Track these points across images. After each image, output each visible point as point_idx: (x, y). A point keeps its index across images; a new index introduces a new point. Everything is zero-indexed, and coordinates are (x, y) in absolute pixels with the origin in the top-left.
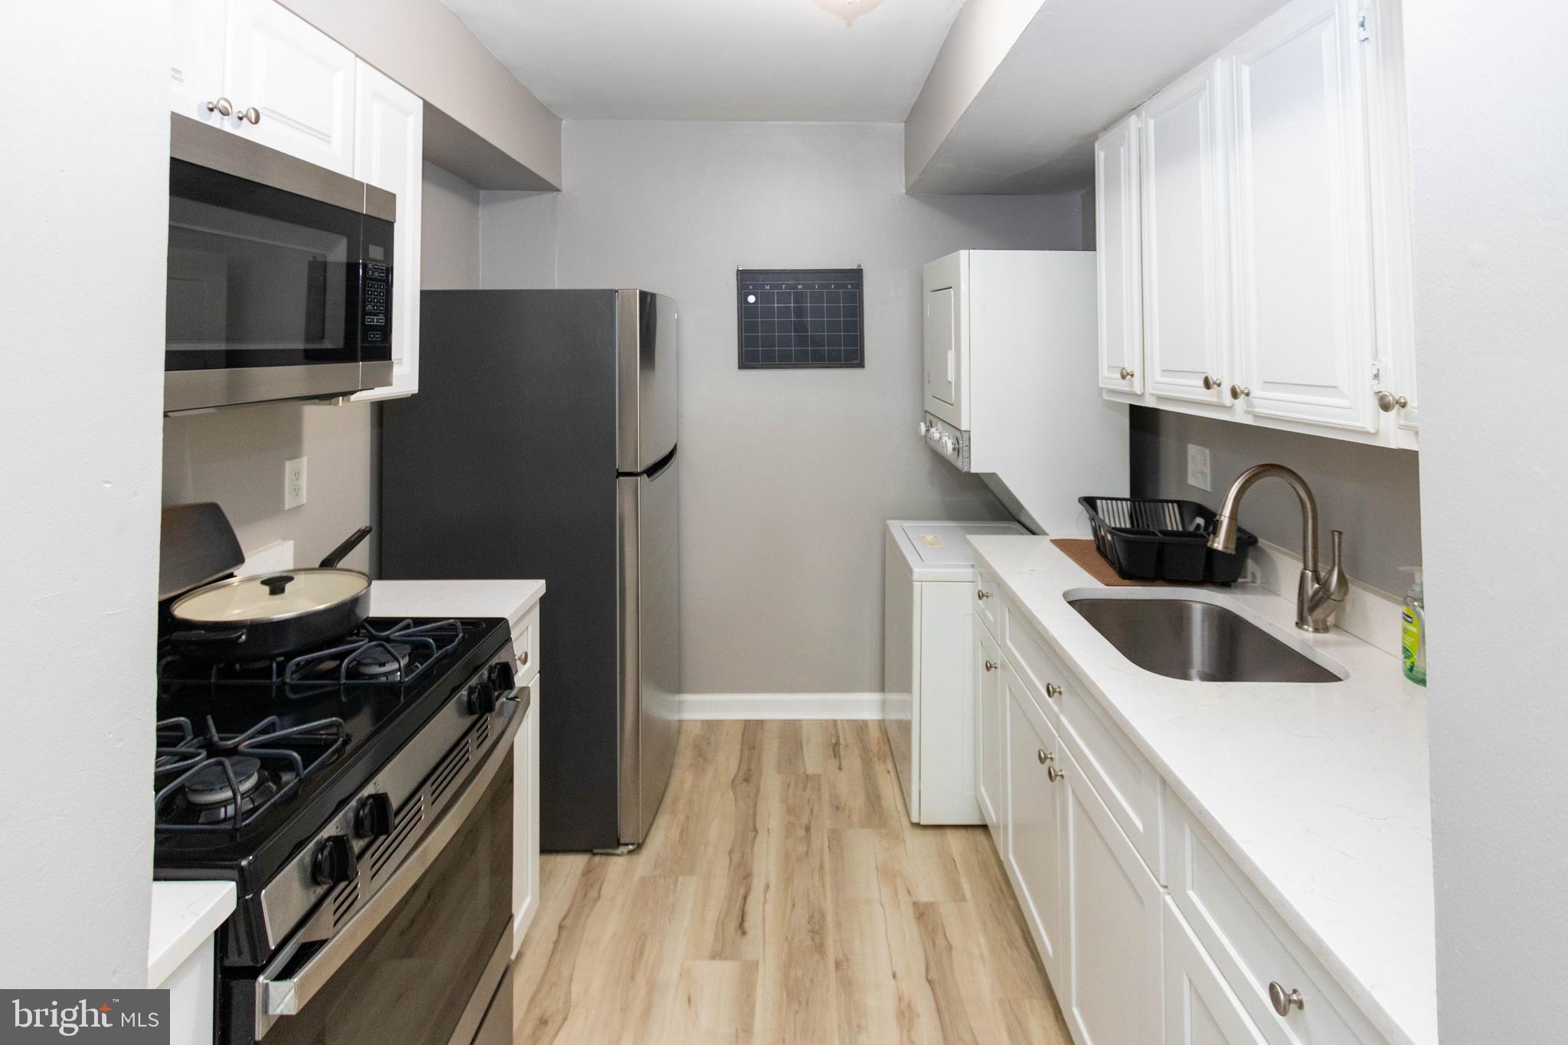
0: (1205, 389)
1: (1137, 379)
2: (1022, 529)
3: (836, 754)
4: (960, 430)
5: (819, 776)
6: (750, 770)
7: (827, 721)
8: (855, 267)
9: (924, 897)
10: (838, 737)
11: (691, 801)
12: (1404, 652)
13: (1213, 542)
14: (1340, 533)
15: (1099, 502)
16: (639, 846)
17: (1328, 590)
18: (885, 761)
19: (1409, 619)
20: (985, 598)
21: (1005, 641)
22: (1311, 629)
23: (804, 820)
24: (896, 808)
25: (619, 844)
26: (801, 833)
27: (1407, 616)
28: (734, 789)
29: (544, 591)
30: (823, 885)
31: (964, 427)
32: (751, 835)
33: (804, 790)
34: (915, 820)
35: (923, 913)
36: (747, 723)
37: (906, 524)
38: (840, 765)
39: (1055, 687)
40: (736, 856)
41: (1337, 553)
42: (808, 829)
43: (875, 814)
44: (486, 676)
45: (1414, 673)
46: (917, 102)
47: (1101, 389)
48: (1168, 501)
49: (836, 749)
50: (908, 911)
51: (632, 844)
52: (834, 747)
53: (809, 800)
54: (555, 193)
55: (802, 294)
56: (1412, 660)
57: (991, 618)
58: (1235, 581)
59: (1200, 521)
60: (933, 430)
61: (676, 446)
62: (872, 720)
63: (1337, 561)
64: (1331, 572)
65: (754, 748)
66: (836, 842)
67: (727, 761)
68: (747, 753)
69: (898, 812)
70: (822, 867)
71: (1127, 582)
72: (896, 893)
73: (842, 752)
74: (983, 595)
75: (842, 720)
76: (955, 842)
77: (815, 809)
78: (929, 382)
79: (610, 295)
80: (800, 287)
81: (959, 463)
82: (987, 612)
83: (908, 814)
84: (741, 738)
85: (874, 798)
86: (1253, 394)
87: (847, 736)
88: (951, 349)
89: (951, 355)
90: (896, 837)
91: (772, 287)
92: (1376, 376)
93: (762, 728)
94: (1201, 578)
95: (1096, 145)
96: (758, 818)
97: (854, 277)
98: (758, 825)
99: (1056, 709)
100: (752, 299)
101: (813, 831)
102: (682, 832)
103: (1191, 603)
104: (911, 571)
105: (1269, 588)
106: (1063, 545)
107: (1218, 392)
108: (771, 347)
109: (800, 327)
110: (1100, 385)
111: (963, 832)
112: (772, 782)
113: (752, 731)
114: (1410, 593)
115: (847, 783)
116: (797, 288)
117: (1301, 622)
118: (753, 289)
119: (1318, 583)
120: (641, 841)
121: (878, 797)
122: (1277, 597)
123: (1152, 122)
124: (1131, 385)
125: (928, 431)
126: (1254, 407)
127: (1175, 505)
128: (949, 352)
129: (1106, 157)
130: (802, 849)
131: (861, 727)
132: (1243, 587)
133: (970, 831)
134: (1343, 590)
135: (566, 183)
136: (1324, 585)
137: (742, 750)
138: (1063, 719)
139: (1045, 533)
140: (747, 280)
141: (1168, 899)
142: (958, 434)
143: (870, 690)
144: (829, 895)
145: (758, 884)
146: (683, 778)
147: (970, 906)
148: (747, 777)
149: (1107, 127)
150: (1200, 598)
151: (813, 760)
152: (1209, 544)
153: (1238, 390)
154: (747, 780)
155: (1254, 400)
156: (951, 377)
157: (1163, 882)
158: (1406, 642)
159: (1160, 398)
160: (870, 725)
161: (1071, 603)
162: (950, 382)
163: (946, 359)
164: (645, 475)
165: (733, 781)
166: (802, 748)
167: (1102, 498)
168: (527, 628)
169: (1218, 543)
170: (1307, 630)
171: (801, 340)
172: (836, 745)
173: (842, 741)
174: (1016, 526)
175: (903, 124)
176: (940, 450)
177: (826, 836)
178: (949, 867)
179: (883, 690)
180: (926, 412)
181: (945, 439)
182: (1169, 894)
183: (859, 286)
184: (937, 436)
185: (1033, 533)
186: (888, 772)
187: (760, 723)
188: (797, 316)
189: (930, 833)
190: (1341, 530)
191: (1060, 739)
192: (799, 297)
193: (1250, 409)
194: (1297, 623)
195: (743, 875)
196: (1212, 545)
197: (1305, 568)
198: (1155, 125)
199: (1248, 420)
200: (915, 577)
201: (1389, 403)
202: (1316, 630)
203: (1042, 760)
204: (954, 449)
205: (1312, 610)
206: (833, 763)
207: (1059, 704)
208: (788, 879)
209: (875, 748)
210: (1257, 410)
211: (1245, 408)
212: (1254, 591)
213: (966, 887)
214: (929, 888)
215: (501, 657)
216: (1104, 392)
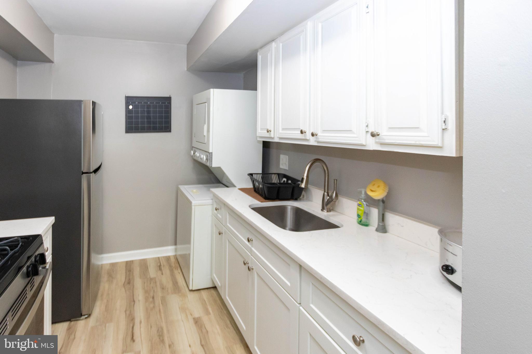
0: (301, 134)
1: (272, 132)
2: (224, 186)
3: (160, 269)
4: (209, 152)
5: (155, 278)
6: (129, 279)
7: (156, 258)
8: (168, 96)
9: (196, 315)
10: (160, 264)
11: (108, 294)
12: (358, 216)
13: (301, 185)
14: (337, 180)
15: (254, 175)
16: (89, 315)
17: (332, 198)
18: (178, 269)
19: (361, 206)
20: (218, 210)
21: (227, 224)
22: (326, 211)
23: (152, 294)
24: (183, 285)
25: (81, 315)
26: (151, 299)
27: (360, 204)
28: (124, 287)
29: (54, 221)
30: (161, 318)
31: (210, 151)
32: (133, 303)
33: (150, 284)
34: (191, 288)
35: (197, 321)
36: (127, 262)
37: (186, 186)
38: (162, 272)
39: (251, 239)
40: (128, 312)
41: (335, 186)
42: (153, 298)
43: (176, 289)
44: (33, 260)
45: (362, 222)
46: (193, 37)
47: (257, 137)
48: (273, 174)
49: (160, 267)
50: (192, 321)
51: (87, 315)
52: (159, 267)
53: (152, 287)
54: (51, 63)
55: (149, 105)
56: (361, 218)
57: (220, 217)
58: (299, 198)
59: (285, 179)
60: (196, 153)
61: (101, 164)
62: (172, 256)
63: (335, 189)
64: (333, 193)
65: (130, 271)
66: (164, 300)
67: (121, 277)
68: (128, 273)
69: (184, 287)
70: (160, 311)
71: (267, 201)
72: (187, 315)
73: (162, 268)
74: (217, 209)
75: (161, 257)
76: (204, 294)
77: (155, 291)
78: (195, 136)
79: (79, 103)
80: (149, 103)
81: (208, 164)
82: (219, 215)
83: (188, 287)
84: (125, 268)
85: (175, 283)
86: (319, 135)
87: (163, 262)
88: (205, 124)
89: (206, 127)
90: (184, 296)
91: (139, 103)
92: (367, 126)
93: (133, 263)
94: (290, 198)
95: (258, 53)
96: (135, 297)
97: (168, 100)
98: (135, 299)
99: (250, 246)
100: (131, 107)
101: (155, 298)
102: (106, 306)
103: (287, 206)
104: (191, 203)
105: (309, 199)
106: (243, 190)
107: (305, 135)
108: (138, 125)
109: (148, 118)
110: (257, 135)
111: (206, 290)
112: (138, 283)
113: (129, 265)
114: (361, 197)
115: (166, 279)
116: (148, 103)
117: (323, 209)
118: (131, 103)
119: (329, 196)
120: (90, 313)
121: (177, 283)
122: (312, 202)
123: (281, 45)
124: (270, 135)
125: (194, 154)
126: (319, 139)
127: (277, 175)
128: (205, 125)
129: (262, 58)
130: (152, 305)
131: (168, 259)
132: (300, 200)
133: (209, 290)
134: (337, 198)
135: (56, 58)
136: (331, 197)
137: (126, 272)
138: (253, 249)
139: (235, 186)
140: (129, 100)
141: (301, 308)
142: (208, 154)
143: (171, 245)
144: (163, 320)
145: (137, 321)
146: (104, 286)
147: (212, 316)
148: (129, 282)
149: (262, 47)
150: (290, 204)
151: (152, 272)
152: (300, 186)
153: (314, 133)
154: (129, 283)
155: (319, 137)
156: (205, 133)
157: (299, 302)
158: (359, 213)
159: (281, 138)
160: (171, 257)
161: (252, 209)
162: (205, 136)
163: (203, 128)
164: (93, 173)
165: (124, 284)
166: (148, 268)
167: (255, 174)
168: (47, 237)
169: (303, 185)
170: (325, 212)
171: (149, 123)
172: (160, 266)
173: (162, 264)
174: (221, 185)
175: (186, 46)
176: (199, 160)
177: (160, 299)
178: (204, 303)
179: (176, 244)
180: (193, 147)
181: (202, 156)
182: (301, 306)
183: (170, 103)
184: (198, 155)
185: (227, 187)
186: (179, 273)
187: (132, 262)
188: (147, 114)
189: (196, 292)
190: (337, 179)
191: (252, 256)
192: (148, 107)
193: (317, 140)
194: (322, 210)
195: (131, 319)
196: (301, 186)
197: (325, 192)
198: (282, 46)
199: (316, 144)
200: (193, 204)
201: (375, 134)
202: (328, 211)
203: (245, 264)
204: (206, 159)
205: (327, 205)
206: (159, 273)
207: (252, 245)
208: (148, 317)
209: (173, 265)
210: (320, 140)
211: (315, 139)
212: (303, 200)
213: (210, 310)
214: (198, 312)
215: (40, 251)
216: (258, 138)
